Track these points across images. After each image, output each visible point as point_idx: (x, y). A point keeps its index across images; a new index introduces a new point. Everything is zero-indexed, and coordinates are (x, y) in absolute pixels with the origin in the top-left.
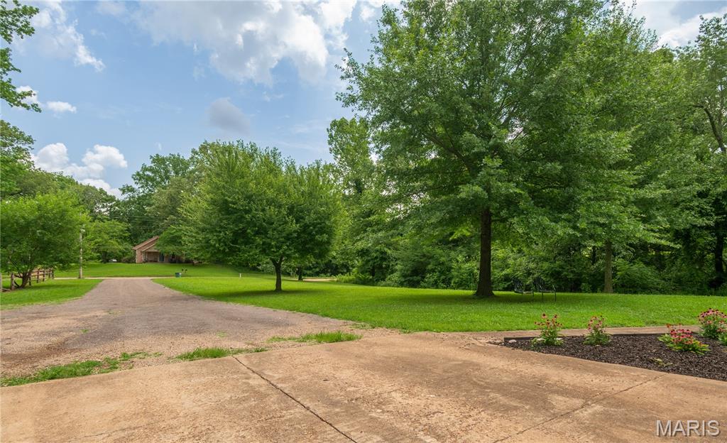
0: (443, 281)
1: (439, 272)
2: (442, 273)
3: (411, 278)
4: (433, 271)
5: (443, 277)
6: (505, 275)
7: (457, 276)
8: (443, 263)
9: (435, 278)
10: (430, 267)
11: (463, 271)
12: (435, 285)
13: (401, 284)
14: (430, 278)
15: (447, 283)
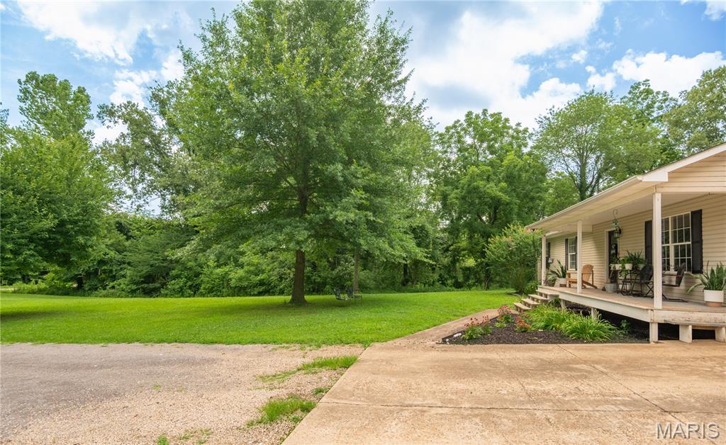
0: (190, 287)
1: (186, 277)
2: (189, 279)
3: (146, 285)
4: (178, 276)
5: (190, 283)
6: (260, 281)
7: (208, 282)
8: (190, 269)
9: (181, 284)
10: (174, 272)
11: (215, 276)
12: (181, 292)
13: (133, 293)
14: (173, 284)
15: (195, 290)
